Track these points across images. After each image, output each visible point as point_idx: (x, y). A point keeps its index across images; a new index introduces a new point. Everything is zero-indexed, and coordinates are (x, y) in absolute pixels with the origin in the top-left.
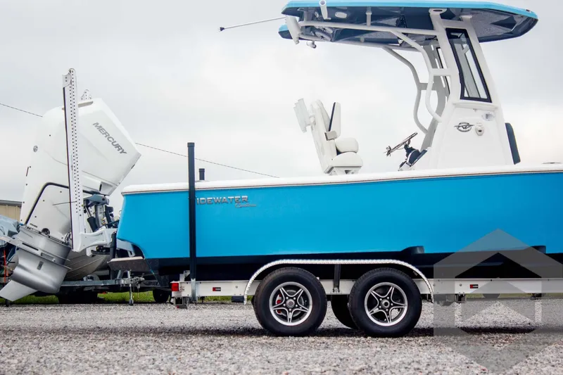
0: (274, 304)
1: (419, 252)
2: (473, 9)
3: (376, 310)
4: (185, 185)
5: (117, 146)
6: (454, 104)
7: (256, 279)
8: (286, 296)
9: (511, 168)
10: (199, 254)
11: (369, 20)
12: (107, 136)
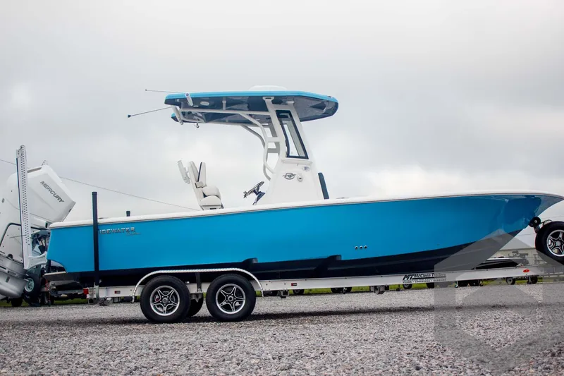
0: (153, 301)
1: (255, 262)
2: (295, 96)
3: (224, 303)
4: (91, 221)
5: (57, 197)
6: (282, 161)
7: (140, 284)
8: (162, 295)
9: (323, 201)
10: (101, 268)
11: (224, 106)
12: (50, 190)
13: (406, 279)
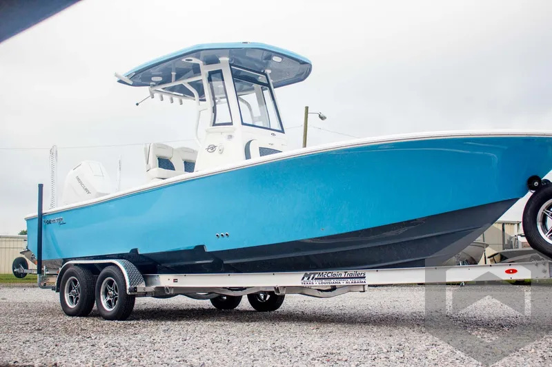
3: (108, 299)
5: (86, 189)
11: (173, 78)
12: (82, 184)
13: (306, 279)
